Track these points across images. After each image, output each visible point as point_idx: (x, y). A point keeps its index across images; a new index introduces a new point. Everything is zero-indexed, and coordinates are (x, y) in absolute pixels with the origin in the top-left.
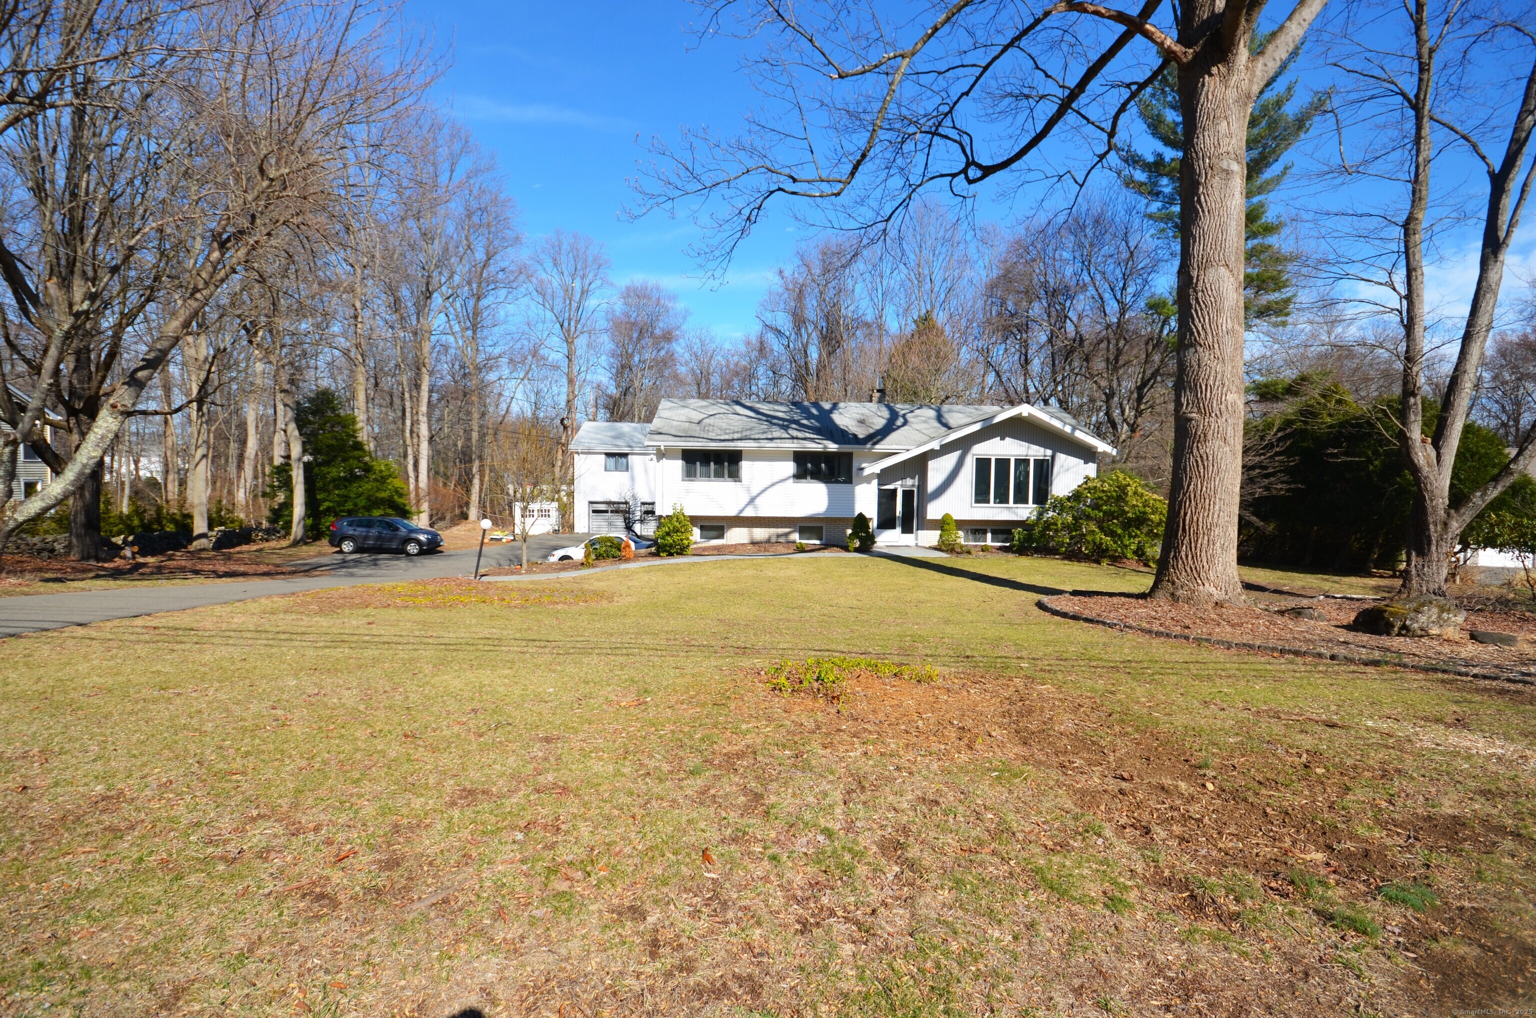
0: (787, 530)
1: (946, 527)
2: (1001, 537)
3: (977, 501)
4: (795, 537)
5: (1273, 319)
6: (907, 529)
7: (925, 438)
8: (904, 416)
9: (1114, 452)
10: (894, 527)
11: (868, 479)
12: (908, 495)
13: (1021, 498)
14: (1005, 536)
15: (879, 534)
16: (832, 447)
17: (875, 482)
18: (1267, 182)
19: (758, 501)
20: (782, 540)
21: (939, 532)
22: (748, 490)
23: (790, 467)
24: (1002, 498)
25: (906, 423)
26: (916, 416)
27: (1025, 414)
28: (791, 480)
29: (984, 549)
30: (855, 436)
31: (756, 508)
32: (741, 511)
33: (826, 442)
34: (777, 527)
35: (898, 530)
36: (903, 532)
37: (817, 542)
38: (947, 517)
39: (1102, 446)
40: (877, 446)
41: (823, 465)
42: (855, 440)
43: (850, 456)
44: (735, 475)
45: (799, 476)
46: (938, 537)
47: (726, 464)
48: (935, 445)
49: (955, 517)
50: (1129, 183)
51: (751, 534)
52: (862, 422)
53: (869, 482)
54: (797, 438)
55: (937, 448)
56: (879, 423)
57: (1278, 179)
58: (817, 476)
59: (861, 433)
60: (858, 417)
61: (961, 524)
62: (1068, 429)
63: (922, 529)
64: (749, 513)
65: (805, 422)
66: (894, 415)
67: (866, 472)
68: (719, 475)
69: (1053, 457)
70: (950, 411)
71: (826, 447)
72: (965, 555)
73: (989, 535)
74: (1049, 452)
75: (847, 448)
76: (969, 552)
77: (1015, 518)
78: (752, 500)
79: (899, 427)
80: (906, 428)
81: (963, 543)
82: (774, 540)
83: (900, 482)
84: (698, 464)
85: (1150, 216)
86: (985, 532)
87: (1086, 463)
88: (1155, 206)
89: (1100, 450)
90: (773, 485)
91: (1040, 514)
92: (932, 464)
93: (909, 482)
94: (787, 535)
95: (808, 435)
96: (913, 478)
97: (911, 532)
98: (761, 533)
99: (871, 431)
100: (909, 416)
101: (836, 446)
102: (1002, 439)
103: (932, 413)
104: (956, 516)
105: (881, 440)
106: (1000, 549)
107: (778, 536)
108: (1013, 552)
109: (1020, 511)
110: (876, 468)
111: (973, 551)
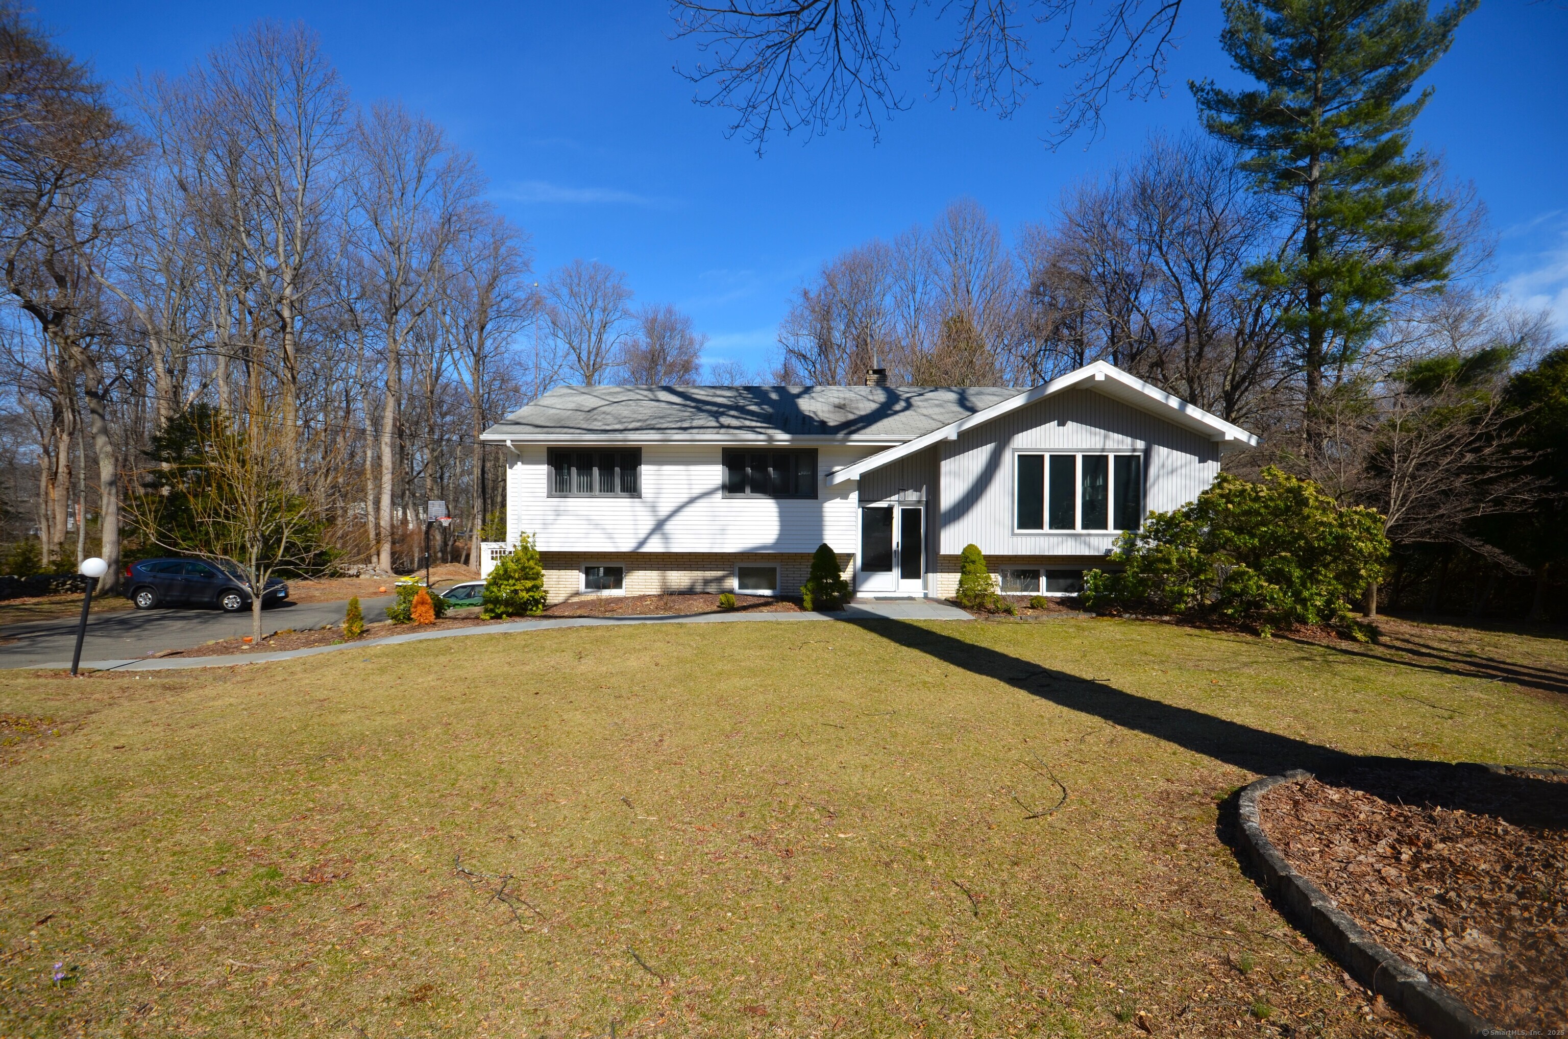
0: (720, 573)
1: (970, 567)
2: (1062, 582)
3: (1021, 526)
4: (733, 583)
5: (1425, 285)
6: (910, 571)
7: (935, 425)
8: (907, 400)
9: (1253, 442)
10: (889, 569)
11: (842, 491)
12: (910, 517)
13: (1095, 519)
14: (1069, 581)
15: (865, 579)
16: (782, 438)
17: (854, 496)
18: (1402, 112)
19: (669, 527)
20: (712, 588)
21: (958, 576)
22: (653, 508)
23: (716, 474)
24: (1063, 520)
25: (909, 406)
26: (927, 400)
27: (1100, 377)
28: (719, 495)
29: (1036, 604)
30: (823, 423)
31: (666, 538)
32: (642, 543)
33: (770, 431)
34: (704, 569)
35: (896, 572)
36: (904, 576)
37: (767, 592)
38: (971, 550)
39: (1232, 432)
40: (855, 437)
41: (771, 470)
42: (823, 428)
43: (812, 455)
44: (632, 489)
45: (732, 488)
46: (956, 586)
47: (617, 470)
48: (950, 433)
49: (985, 551)
50: (1212, 128)
51: (664, 581)
52: (840, 407)
53: (845, 496)
54: (729, 427)
55: (953, 437)
56: (867, 408)
57: (1414, 109)
58: (762, 488)
59: (833, 420)
60: (837, 401)
61: (996, 563)
62: (1174, 402)
63: (935, 571)
64: (655, 546)
65: (753, 408)
66: (893, 398)
67: (839, 478)
68: (608, 489)
69: (1147, 452)
70: (979, 394)
71: (771, 439)
72: (1002, 617)
73: (1043, 581)
74: (1140, 444)
75: (807, 441)
76: (1008, 611)
77: (1086, 552)
78: (659, 526)
79: (896, 412)
80: (907, 413)
81: (998, 592)
82: (699, 588)
83: (895, 497)
84: (574, 470)
85: (1244, 167)
86: (1036, 576)
87: (1202, 460)
88: (1249, 155)
89: (1229, 437)
90: (692, 501)
91: (1129, 546)
92: (946, 466)
93: (912, 496)
94: (719, 580)
95: (748, 423)
96: (918, 489)
97: (918, 576)
98: (679, 579)
99: (851, 417)
100: (916, 401)
101: (786, 437)
102: (1062, 423)
103: (952, 396)
104: (987, 549)
105: (864, 428)
106: (1062, 602)
107: (707, 582)
108: (1087, 610)
109: (1094, 541)
110: (855, 472)
111: (1016, 607)
